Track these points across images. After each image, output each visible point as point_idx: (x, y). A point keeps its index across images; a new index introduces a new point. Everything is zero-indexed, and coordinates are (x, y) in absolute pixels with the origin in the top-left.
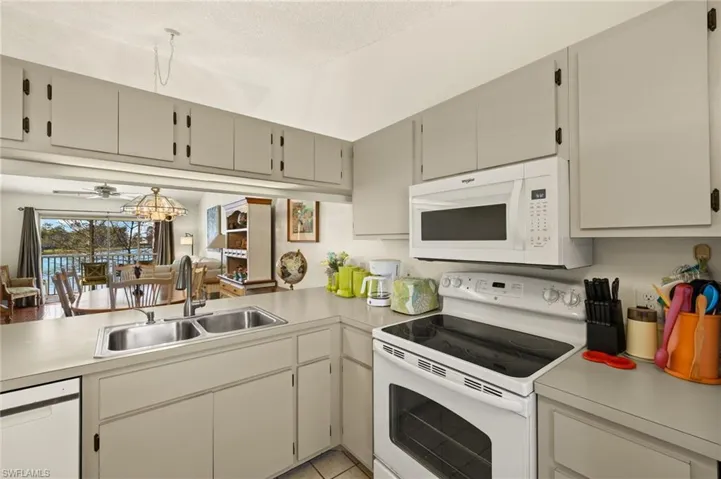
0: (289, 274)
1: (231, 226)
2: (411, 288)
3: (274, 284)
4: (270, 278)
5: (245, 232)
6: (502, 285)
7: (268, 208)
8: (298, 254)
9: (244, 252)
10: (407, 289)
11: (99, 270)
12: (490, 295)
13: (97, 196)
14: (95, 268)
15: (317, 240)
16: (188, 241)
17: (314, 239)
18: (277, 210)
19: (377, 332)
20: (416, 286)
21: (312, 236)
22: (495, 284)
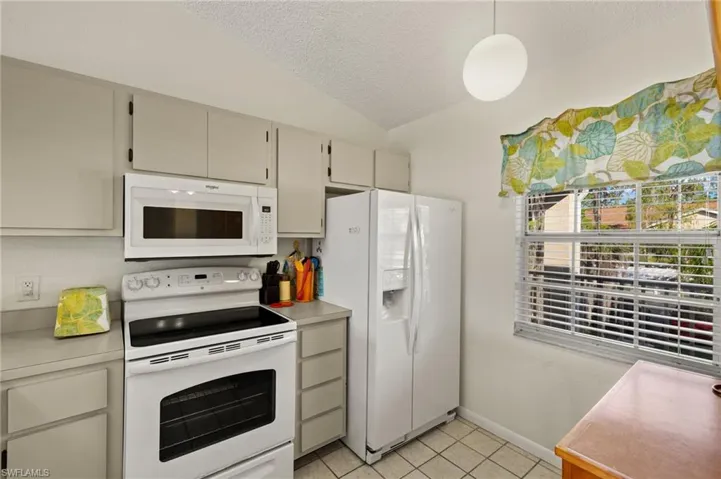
6: (204, 277)
10: (99, 300)
22: (197, 277)
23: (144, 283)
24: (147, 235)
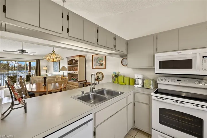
0: (99, 78)
1: (69, 64)
2: (152, 82)
3: (86, 82)
4: (84, 80)
5: (78, 66)
6: (181, 80)
7: (84, 58)
8: (101, 72)
9: (77, 72)
10: (151, 82)
11: (13, 78)
12: (177, 83)
13: (18, 53)
14: (12, 77)
15: (105, 69)
16: (46, 68)
17: (104, 68)
18: (87, 59)
19: (153, 94)
20: (153, 81)
21: (103, 67)
22: (178, 80)
23: (162, 80)
24: (160, 68)
